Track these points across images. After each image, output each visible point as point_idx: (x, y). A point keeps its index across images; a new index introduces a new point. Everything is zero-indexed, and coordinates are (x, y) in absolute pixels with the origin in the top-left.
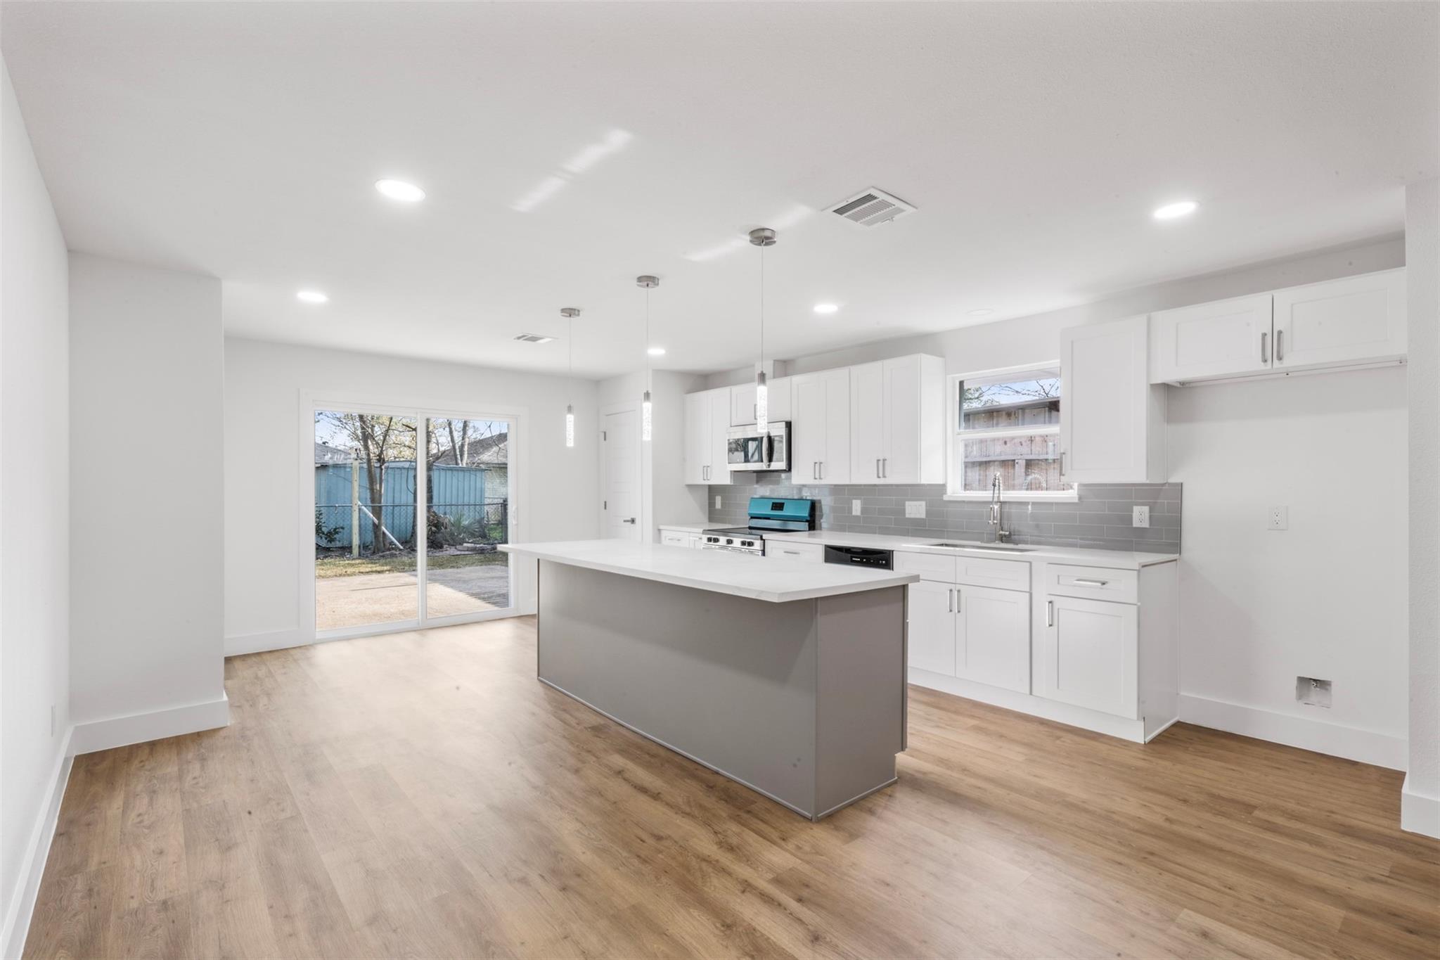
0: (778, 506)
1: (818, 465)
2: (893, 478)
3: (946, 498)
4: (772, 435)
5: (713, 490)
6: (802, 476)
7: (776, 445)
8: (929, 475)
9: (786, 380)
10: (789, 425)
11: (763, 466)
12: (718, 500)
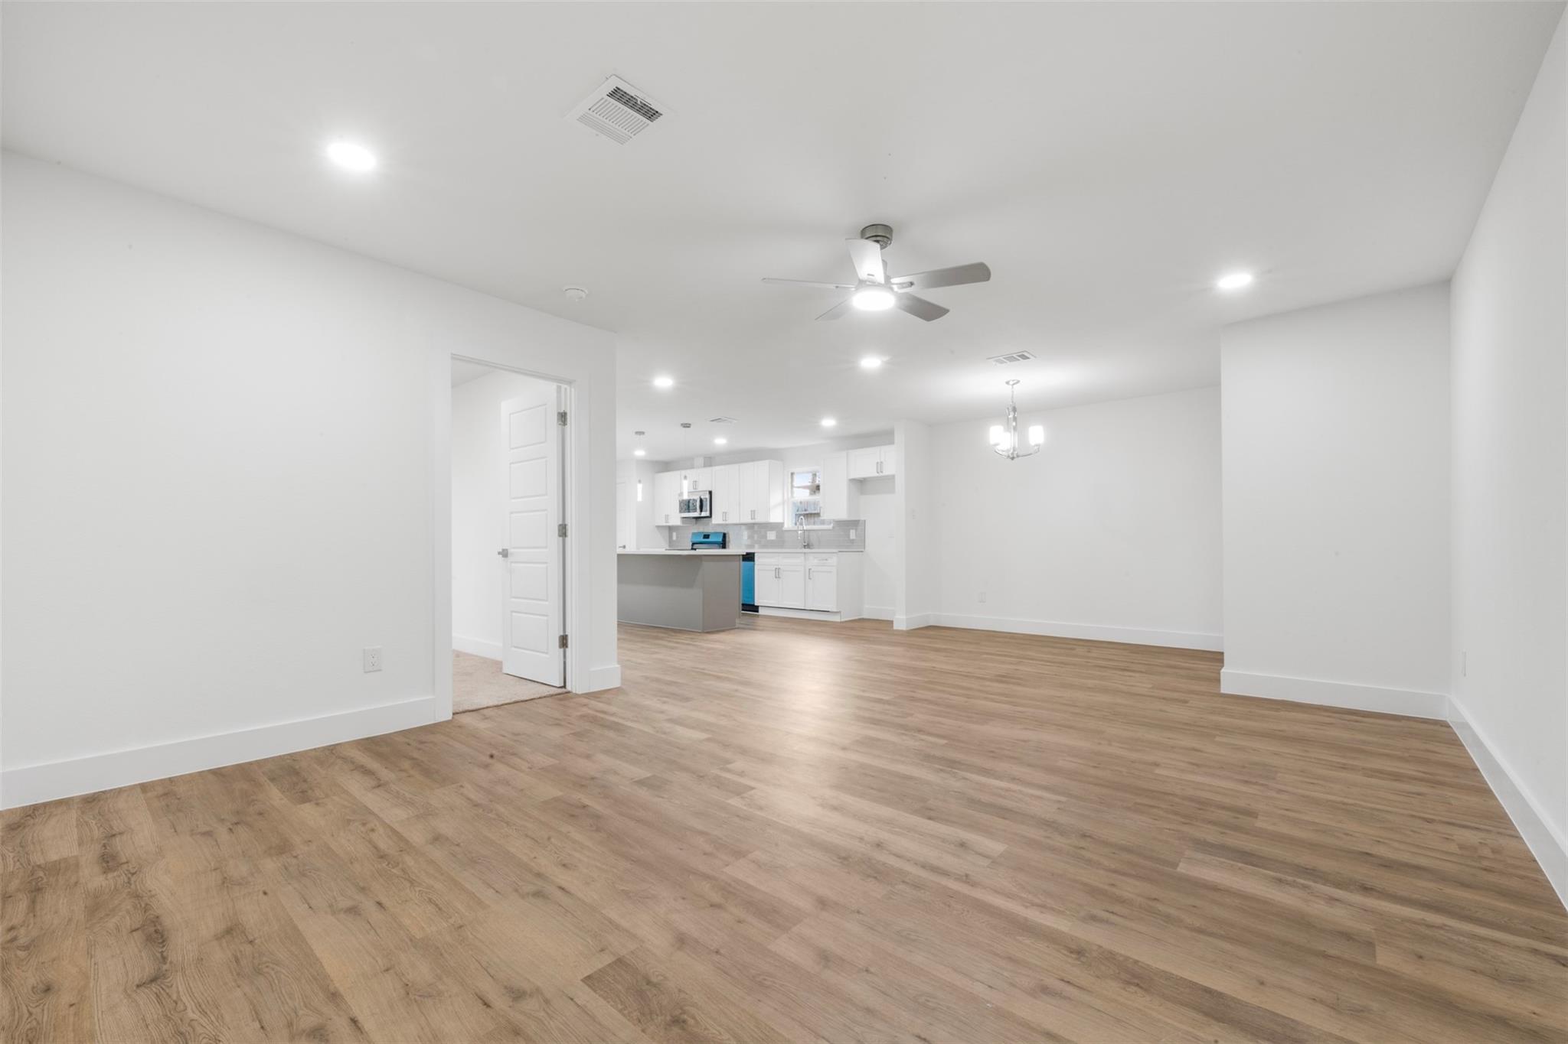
0: (706, 536)
1: (725, 514)
2: (759, 519)
3: (784, 529)
4: (702, 497)
5: (671, 529)
6: (717, 519)
7: (704, 503)
8: (775, 517)
9: (708, 469)
10: (710, 493)
11: (696, 514)
12: (674, 534)
